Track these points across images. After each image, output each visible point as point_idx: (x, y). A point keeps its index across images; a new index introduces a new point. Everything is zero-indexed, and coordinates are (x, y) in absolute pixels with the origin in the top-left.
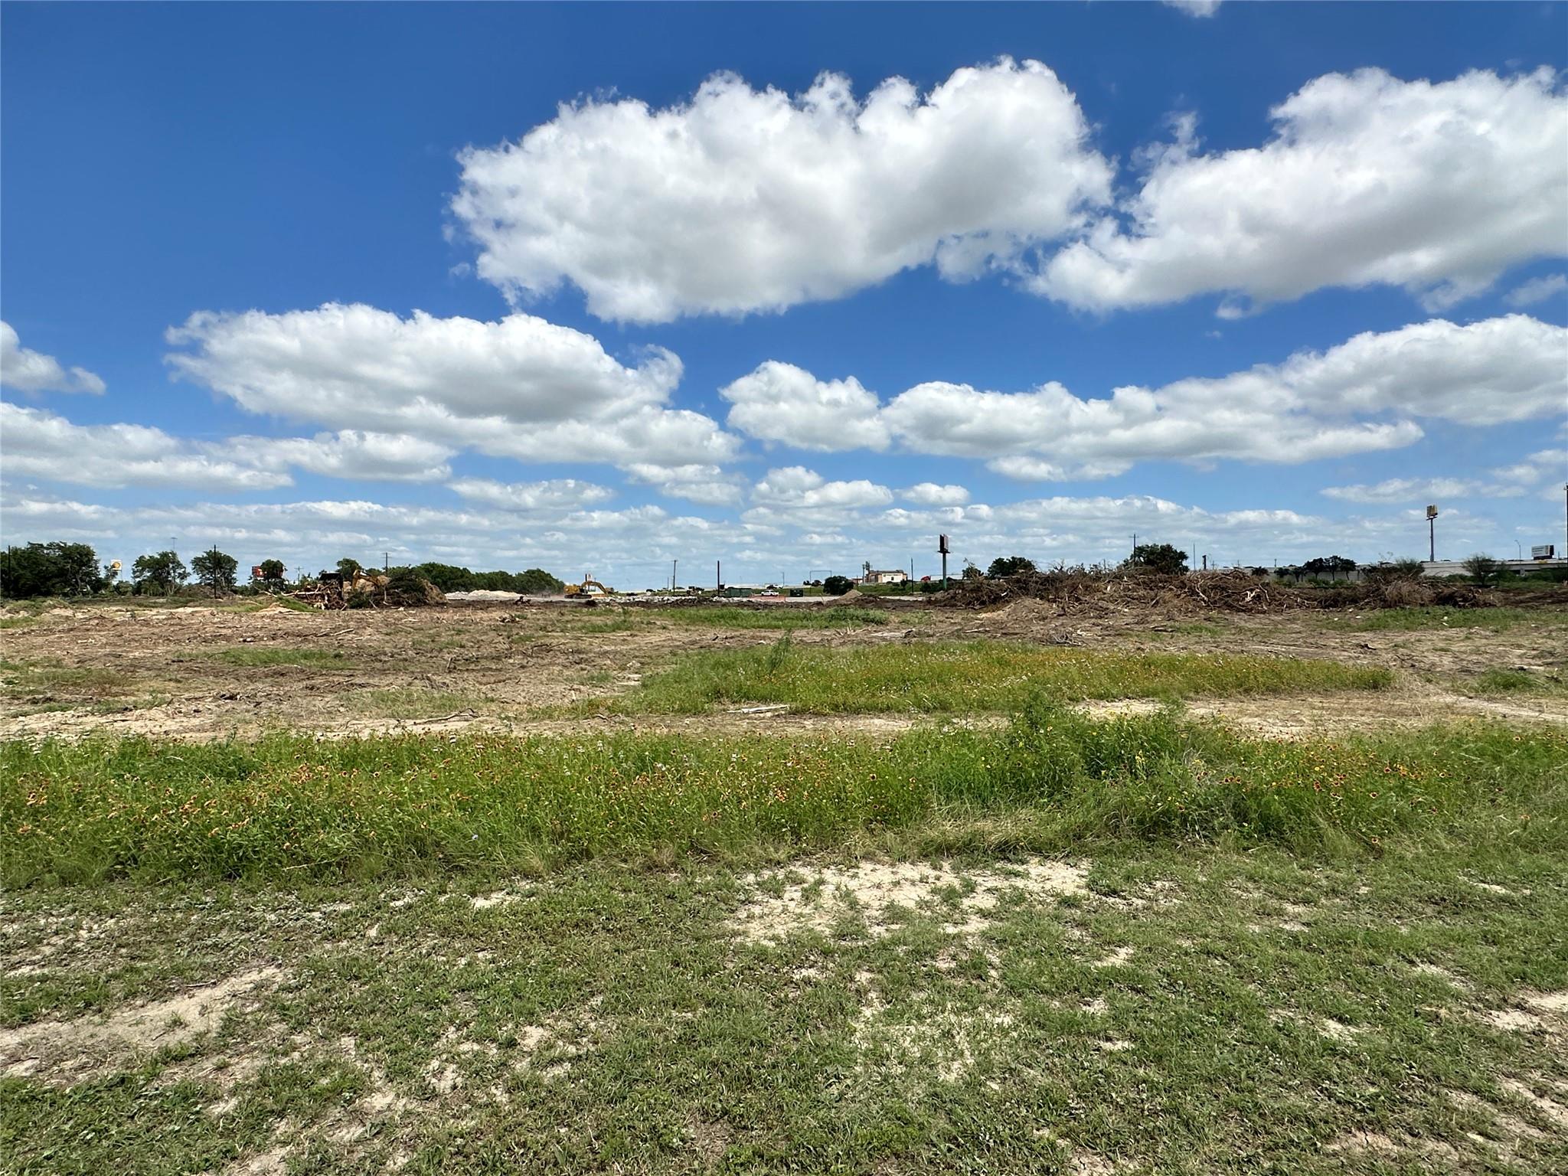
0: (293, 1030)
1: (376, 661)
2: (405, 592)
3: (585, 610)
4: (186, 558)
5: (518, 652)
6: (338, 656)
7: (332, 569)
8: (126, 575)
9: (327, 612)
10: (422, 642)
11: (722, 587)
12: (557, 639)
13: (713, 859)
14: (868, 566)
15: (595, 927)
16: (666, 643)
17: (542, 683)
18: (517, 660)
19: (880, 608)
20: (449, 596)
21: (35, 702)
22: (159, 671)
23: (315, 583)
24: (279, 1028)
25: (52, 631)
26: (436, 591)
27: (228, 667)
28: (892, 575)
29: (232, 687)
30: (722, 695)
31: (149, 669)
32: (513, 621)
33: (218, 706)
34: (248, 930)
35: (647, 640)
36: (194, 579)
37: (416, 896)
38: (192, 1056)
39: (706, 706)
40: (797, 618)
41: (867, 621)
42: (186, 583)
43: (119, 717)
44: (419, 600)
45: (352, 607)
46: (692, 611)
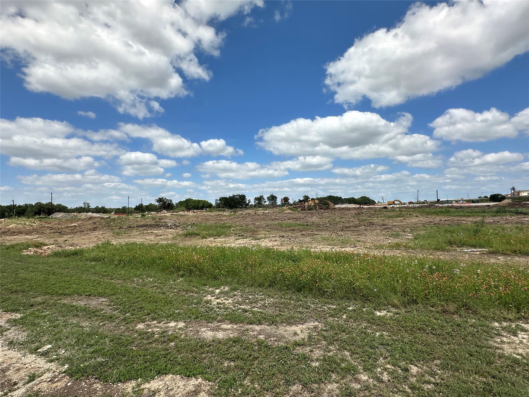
0: (329, 344)
1: (318, 227)
2: (323, 205)
3: (384, 210)
4: (265, 197)
5: (362, 225)
6: (307, 225)
7: (302, 199)
8: (252, 203)
9: (302, 212)
10: (330, 221)
11: (439, 200)
12: (375, 220)
13: (475, 313)
14: (513, 189)
15: (428, 331)
16: (419, 222)
17: (374, 236)
18: (363, 227)
19: (523, 207)
20: (336, 206)
21: (239, 236)
22: (264, 228)
23: (297, 203)
24: (324, 343)
25: (239, 217)
26: (332, 204)
27: (279, 228)
29: (282, 234)
30: (452, 244)
31: (261, 228)
32: (359, 214)
33: (280, 239)
34: (307, 309)
35: (411, 221)
36: (267, 203)
37: (355, 307)
38: (302, 345)
39: (447, 248)
40: (479, 212)
41: (517, 213)
42: (266, 204)
43: (258, 241)
44: (327, 208)
45: (308, 210)
46: (428, 210)
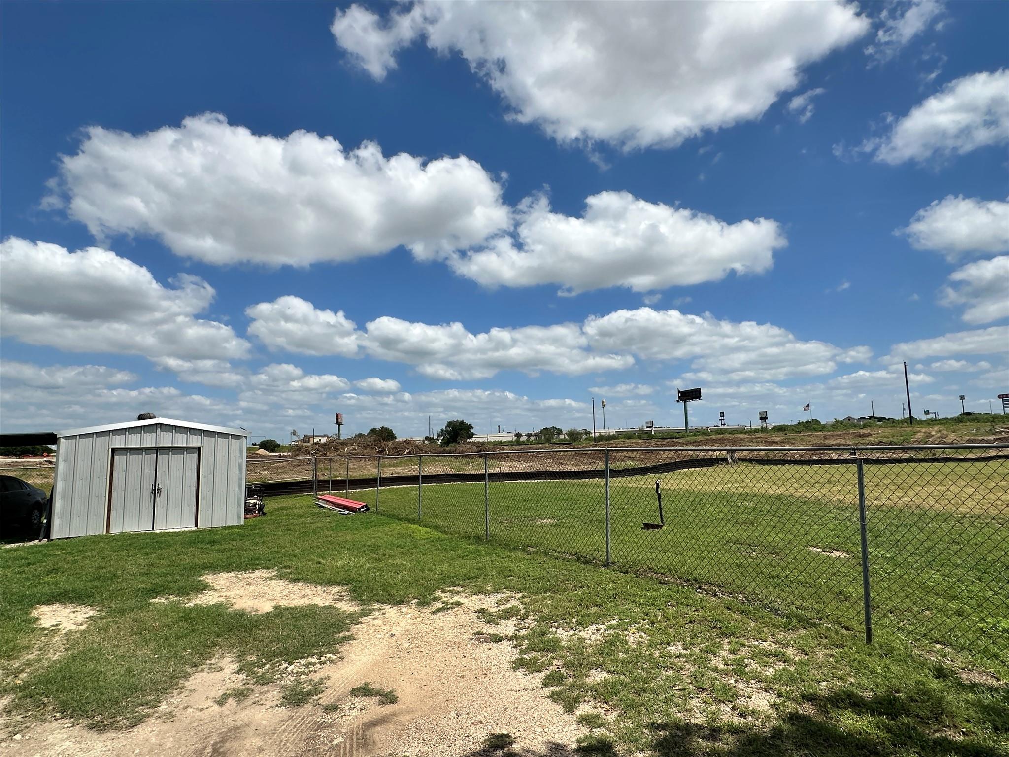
28: (320, 438)
